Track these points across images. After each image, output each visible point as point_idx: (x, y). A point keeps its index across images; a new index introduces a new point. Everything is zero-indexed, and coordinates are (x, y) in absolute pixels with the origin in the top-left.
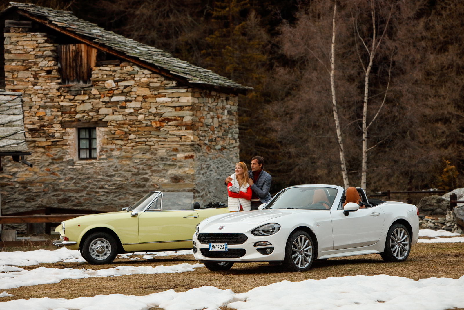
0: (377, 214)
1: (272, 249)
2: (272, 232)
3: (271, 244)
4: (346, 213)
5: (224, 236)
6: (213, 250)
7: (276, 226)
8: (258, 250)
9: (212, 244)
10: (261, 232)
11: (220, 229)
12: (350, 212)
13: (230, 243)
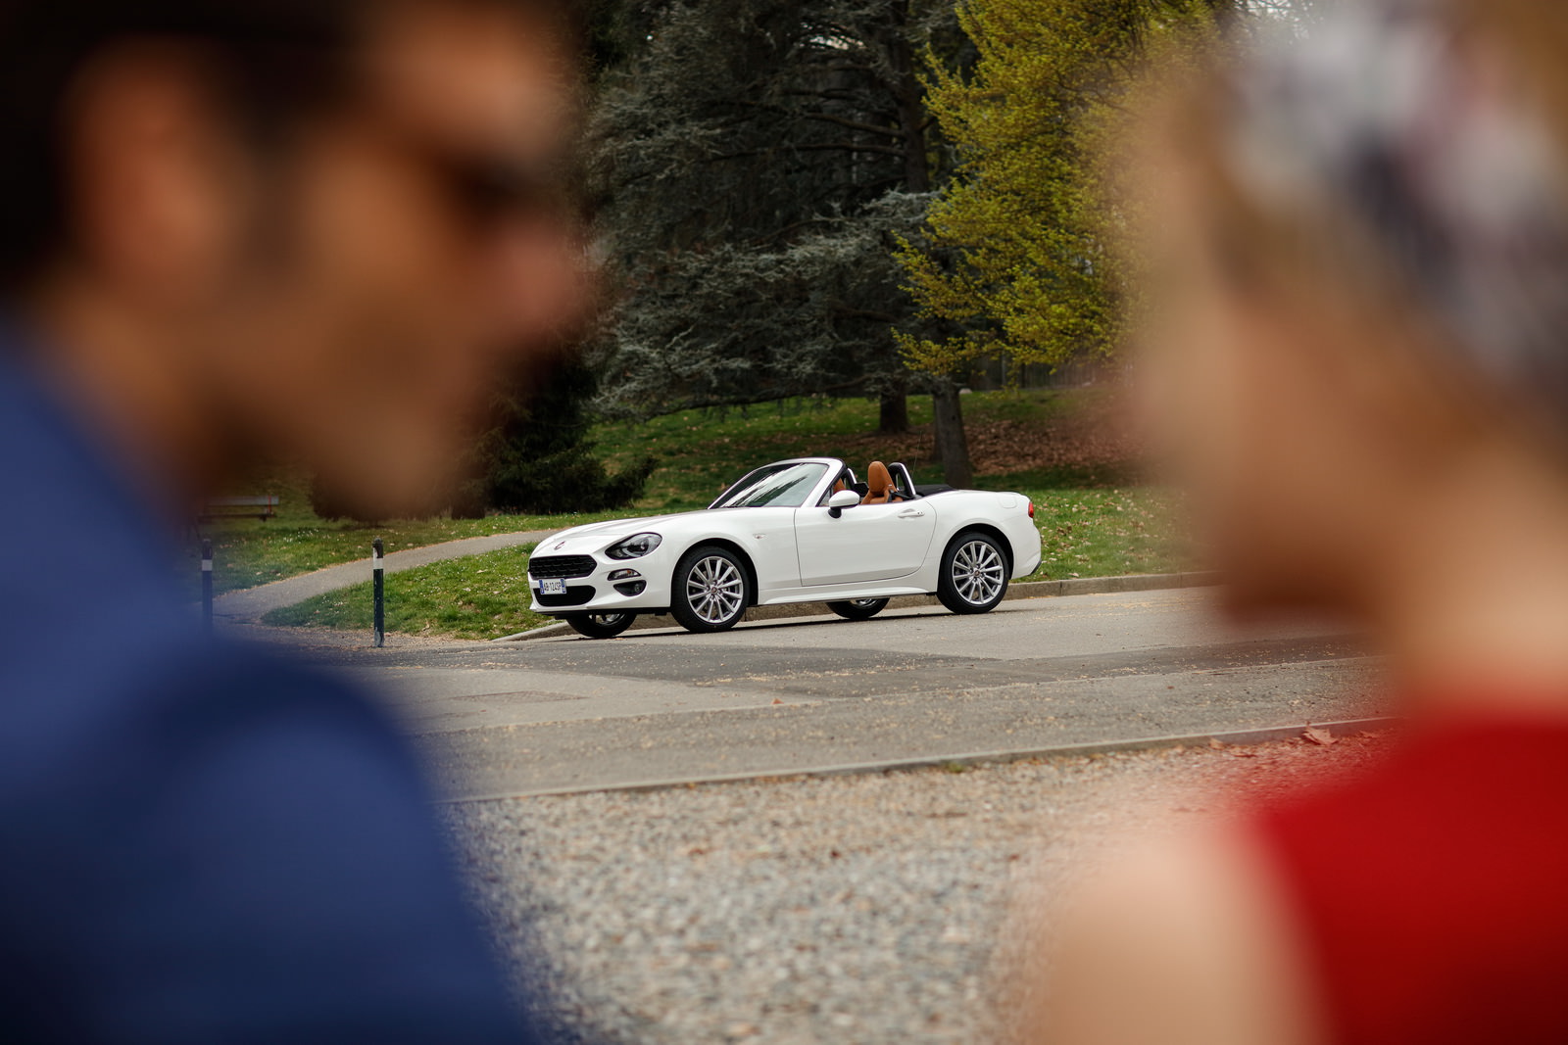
0: (915, 513)
1: (642, 584)
2: (646, 549)
3: (639, 575)
4: (836, 512)
5: (560, 562)
6: (546, 593)
7: (652, 541)
8: (616, 586)
9: (544, 581)
10: (625, 551)
11: (556, 548)
12: (843, 511)
13: (569, 575)
